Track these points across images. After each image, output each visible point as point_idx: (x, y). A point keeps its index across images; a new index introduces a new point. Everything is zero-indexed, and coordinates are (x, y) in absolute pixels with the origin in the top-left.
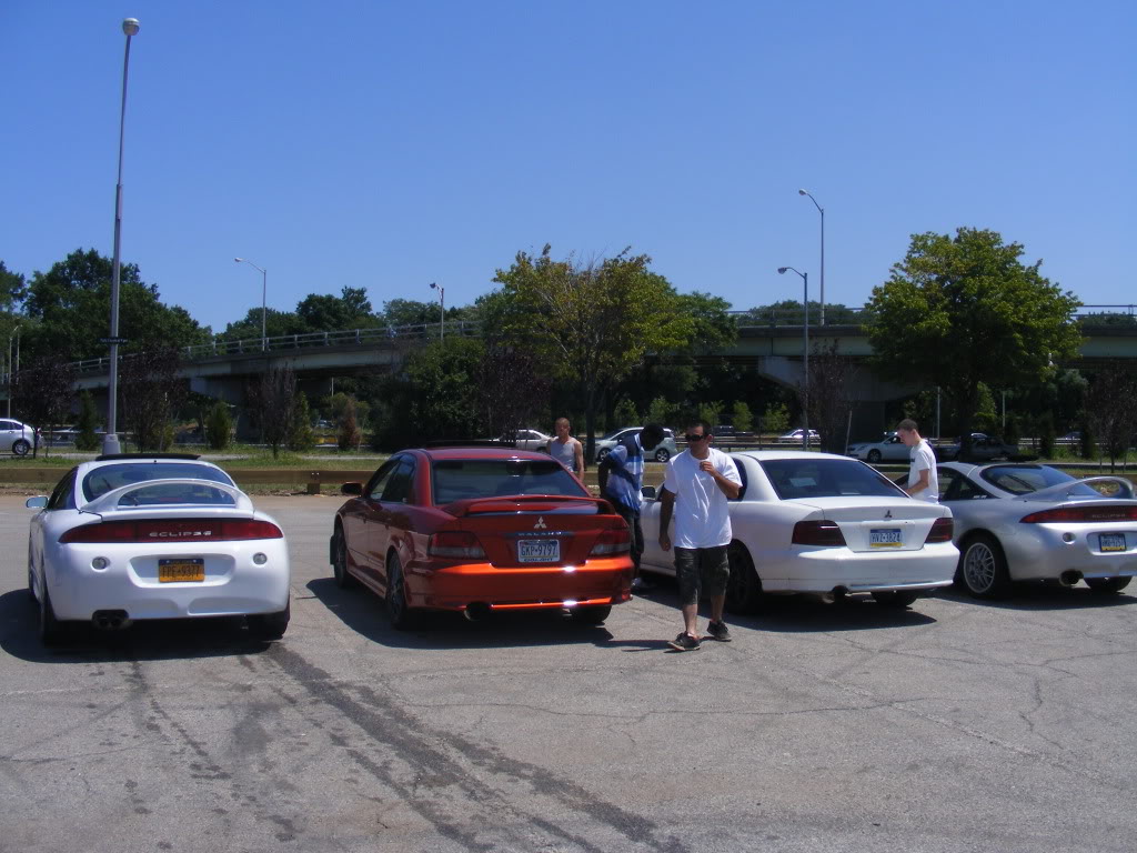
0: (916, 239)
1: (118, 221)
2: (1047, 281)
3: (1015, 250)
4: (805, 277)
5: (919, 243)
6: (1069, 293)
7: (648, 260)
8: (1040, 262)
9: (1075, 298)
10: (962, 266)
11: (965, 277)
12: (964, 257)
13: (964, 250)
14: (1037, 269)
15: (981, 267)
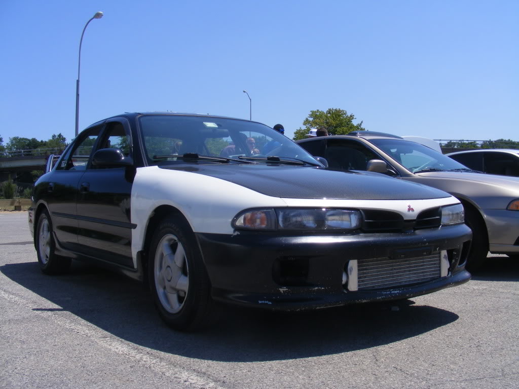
0: (313, 112)
1: (78, 95)
2: (364, 129)
3: (352, 117)
8: (362, 122)
10: (334, 123)
11: (335, 127)
12: (334, 119)
13: (333, 117)
14: (361, 125)
15: (341, 124)
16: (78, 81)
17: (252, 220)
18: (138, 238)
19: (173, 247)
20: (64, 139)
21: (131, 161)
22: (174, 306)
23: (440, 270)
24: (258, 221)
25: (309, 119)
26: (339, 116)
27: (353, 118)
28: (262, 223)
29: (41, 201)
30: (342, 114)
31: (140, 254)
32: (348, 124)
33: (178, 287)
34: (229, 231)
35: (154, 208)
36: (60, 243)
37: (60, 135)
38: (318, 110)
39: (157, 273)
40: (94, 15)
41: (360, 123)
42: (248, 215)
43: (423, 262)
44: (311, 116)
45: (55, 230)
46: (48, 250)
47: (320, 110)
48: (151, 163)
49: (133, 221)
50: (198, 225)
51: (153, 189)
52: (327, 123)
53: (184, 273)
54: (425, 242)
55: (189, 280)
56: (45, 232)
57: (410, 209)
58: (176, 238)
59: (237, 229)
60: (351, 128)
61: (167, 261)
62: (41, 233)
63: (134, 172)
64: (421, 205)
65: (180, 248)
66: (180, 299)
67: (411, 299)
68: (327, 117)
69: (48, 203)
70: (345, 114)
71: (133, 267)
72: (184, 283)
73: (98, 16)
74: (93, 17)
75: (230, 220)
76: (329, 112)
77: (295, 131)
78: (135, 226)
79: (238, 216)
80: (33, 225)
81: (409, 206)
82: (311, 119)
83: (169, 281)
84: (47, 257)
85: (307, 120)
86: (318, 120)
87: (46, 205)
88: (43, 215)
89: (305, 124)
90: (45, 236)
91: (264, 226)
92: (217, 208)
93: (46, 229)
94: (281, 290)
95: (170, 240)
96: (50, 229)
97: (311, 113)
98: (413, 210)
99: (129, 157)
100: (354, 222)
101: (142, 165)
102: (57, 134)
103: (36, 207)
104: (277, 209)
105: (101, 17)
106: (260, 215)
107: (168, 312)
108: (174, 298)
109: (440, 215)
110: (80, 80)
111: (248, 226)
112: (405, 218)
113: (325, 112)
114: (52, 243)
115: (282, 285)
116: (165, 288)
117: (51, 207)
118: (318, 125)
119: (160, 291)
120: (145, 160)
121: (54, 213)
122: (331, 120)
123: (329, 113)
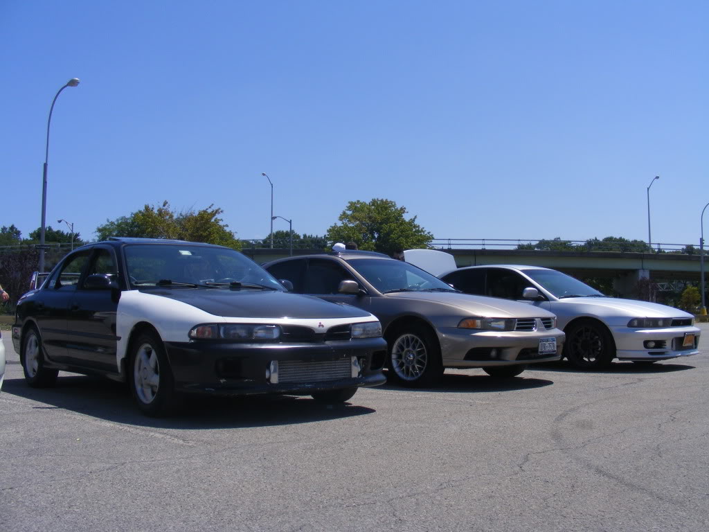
0: (352, 203)
2: (419, 226)
3: (403, 210)
4: (290, 222)
5: (354, 207)
6: (429, 233)
7: (222, 212)
8: (416, 217)
9: (432, 235)
10: (379, 218)
11: (381, 224)
12: (379, 213)
13: (378, 210)
14: (414, 221)
15: (388, 219)
16: (45, 165)
17: (203, 333)
18: (122, 348)
19: (149, 354)
20: (18, 233)
21: (117, 286)
22: (148, 398)
23: (351, 372)
24: (207, 333)
25: (347, 212)
26: (386, 208)
27: (404, 212)
28: (209, 334)
29: (30, 318)
30: (390, 207)
31: (123, 360)
32: (398, 220)
33: (151, 383)
34: (187, 340)
35: (134, 324)
36: (49, 357)
37: (12, 228)
38: (358, 201)
39: (137, 374)
40: (68, 81)
41: (413, 218)
42: (200, 328)
43: (335, 365)
44: (349, 208)
45: (44, 345)
46: (36, 365)
47: (361, 201)
48: (133, 288)
49: (118, 334)
50: (166, 335)
51: (134, 309)
52: (370, 218)
53: (156, 372)
54: (332, 350)
55: (160, 378)
56: (33, 347)
57: (321, 325)
58: (150, 346)
59: (192, 338)
60: (401, 224)
61: (144, 364)
62: (28, 349)
63: (119, 295)
64: (329, 323)
65: (154, 354)
66: (153, 393)
67: (347, 401)
68: (369, 210)
69: (38, 319)
70: (394, 206)
71: (117, 371)
72: (155, 380)
73: (73, 83)
74: (66, 84)
75: (188, 332)
76: (374, 202)
77: (328, 228)
78: (119, 338)
79: (193, 329)
80: (18, 342)
81: (320, 323)
82: (349, 213)
83: (145, 379)
84: (34, 370)
85: (344, 213)
86: (357, 214)
87: (35, 320)
88: (31, 331)
89: (341, 219)
90: (32, 351)
91: (210, 337)
92: (179, 323)
93: (33, 343)
94: (222, 381)
95: (146, 348)
96: (39, 343)
97: (349, 205)
98: (323, 326)
99: (115, 282)
100: (276, 334)
101: (125, 289)
102: (8, 226)
103: (23, 323)
104: (219, 325)
105: (77, 85)
106: (208, 329)
107: (144, 404)
108: (148, 392)
109: (350, 330)
110: (48, 163)
111: (200, 336)
112: (316, 332)
113: (368, 203)
114: (40, 358)
115: (223, 378)
116: (142, 385)
117: (40, 324)
118: (359, 220)
119: (139, 388)
120: (128, 285)
121: (42, 329)
122: (374, 215)
123: (373, 205)
